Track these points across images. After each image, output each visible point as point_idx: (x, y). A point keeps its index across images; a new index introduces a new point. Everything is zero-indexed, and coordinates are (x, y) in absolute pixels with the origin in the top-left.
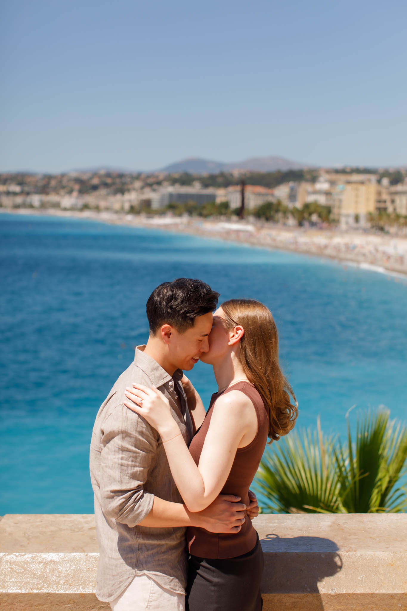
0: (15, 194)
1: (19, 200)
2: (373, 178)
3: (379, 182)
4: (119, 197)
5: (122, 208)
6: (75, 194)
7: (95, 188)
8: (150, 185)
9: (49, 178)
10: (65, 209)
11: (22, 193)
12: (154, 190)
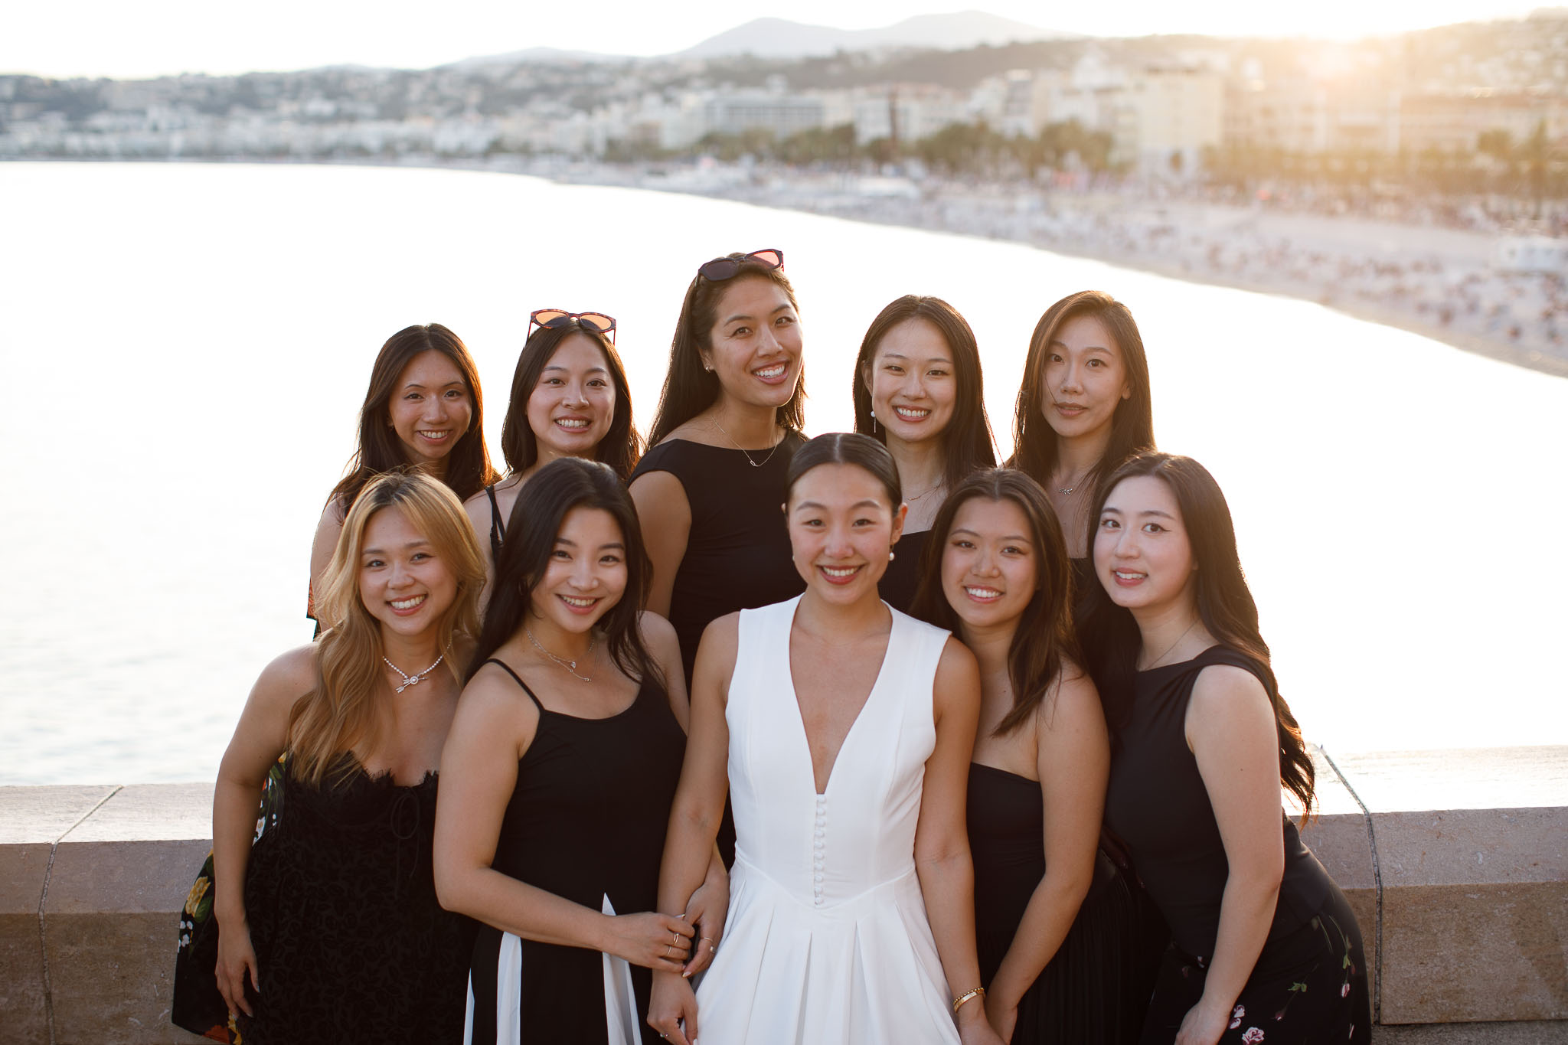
0: (320, 120)
1: (332, 133)
4: (579, 119)
5: (588, 148)
6: (471, 115)
7: (521, 98)
8: (660, 88)
9: (403, 79)
11: (337, 117)
12: (668, 100)
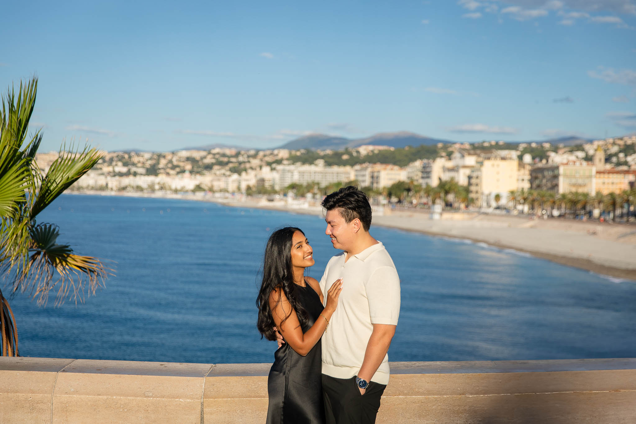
0: (121, 175)
1: (126, 181)
2: (514, 154)
3: (520, 158)
4: (235, 176)
5: (239, 189)
6: (187, 174)
7: (209, 167)
8: (269, 164)
10: (176, 191)
11: (128, 174)
